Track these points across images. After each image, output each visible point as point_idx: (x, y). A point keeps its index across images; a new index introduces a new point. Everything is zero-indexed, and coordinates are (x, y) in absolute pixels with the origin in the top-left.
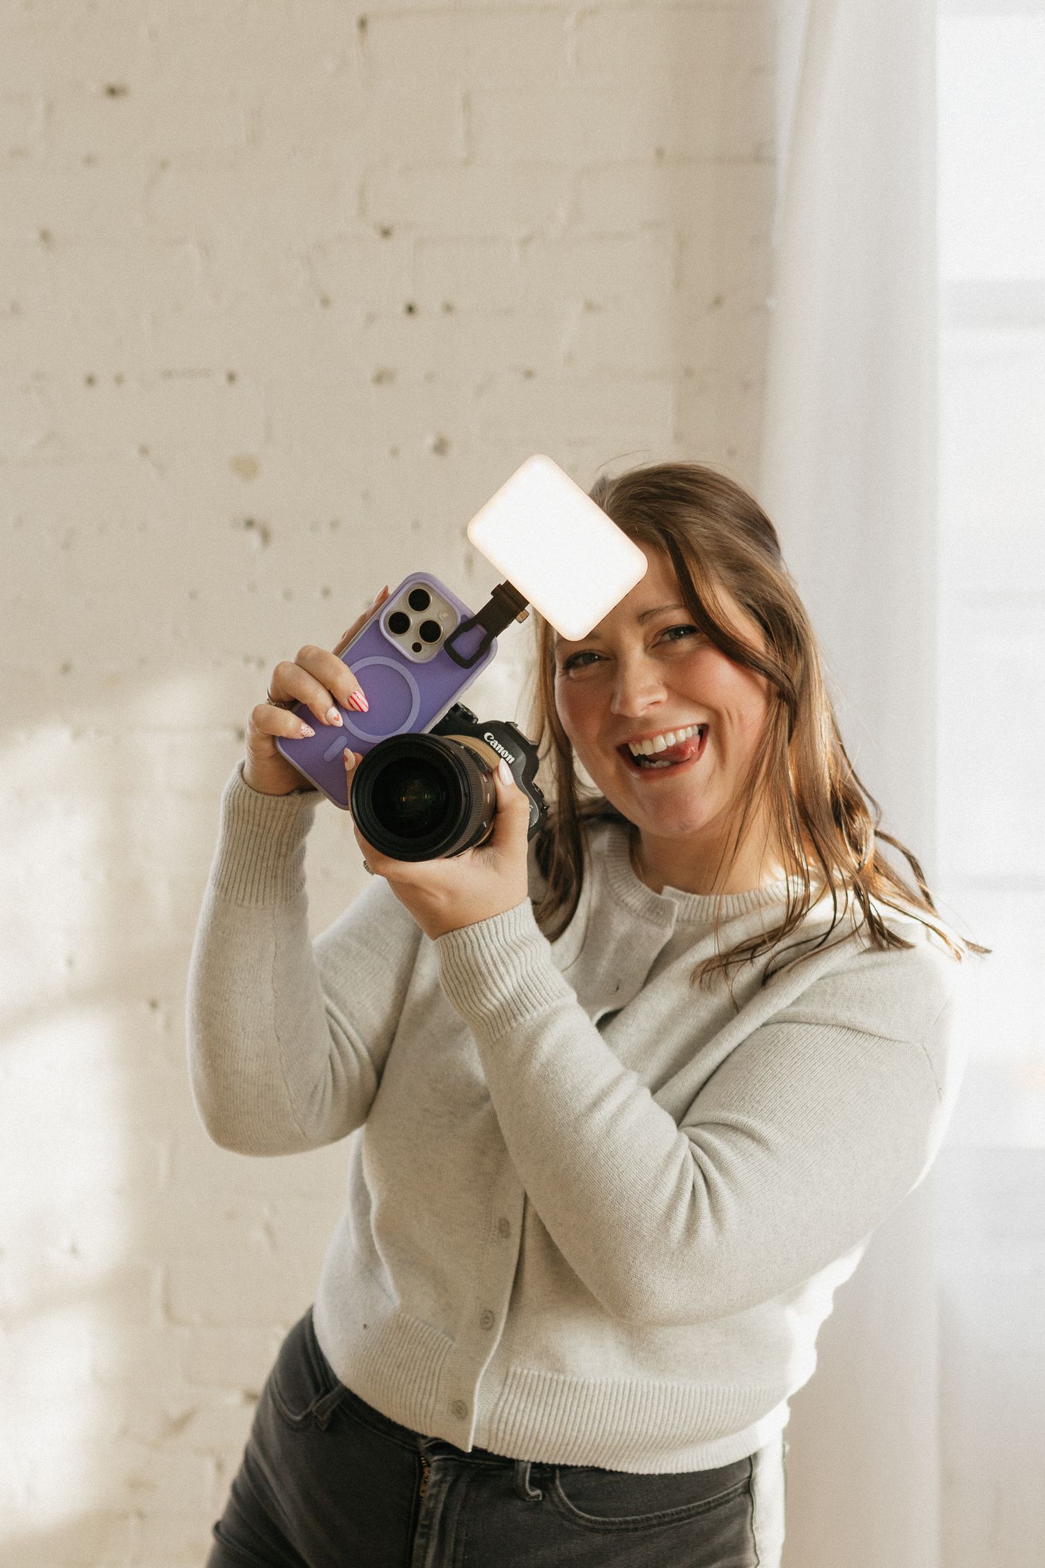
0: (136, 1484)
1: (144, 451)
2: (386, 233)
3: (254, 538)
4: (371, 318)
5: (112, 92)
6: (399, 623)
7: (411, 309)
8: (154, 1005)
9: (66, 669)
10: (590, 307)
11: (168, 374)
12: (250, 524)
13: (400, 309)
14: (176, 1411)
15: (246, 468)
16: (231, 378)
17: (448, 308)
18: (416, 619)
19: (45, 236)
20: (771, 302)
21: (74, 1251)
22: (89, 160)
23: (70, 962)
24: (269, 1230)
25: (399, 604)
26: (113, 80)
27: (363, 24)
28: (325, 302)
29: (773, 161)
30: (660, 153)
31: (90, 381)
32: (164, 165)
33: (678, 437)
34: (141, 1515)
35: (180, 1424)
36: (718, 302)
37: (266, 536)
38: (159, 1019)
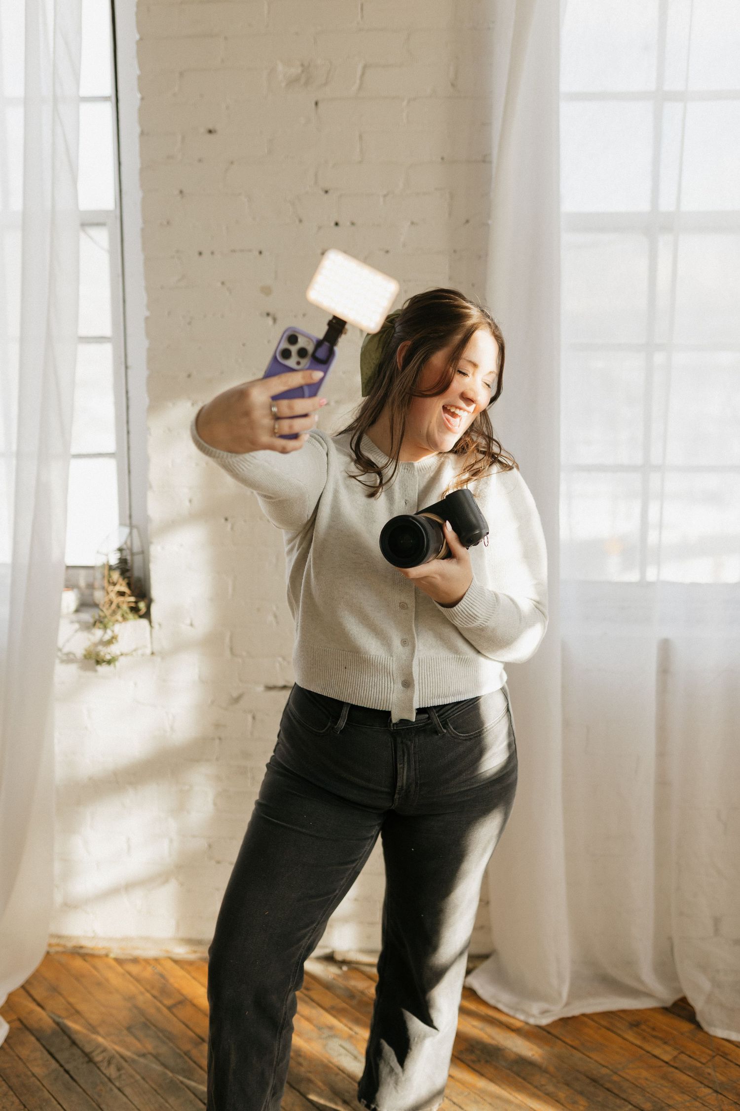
0: (217, 726)
1: (223, 283)
2: (326, 192)
3: (270, 321)
4: (320, 228)
5: (210, 132)
6: (286, 354)
7: (337, 224)
8: (226, 519)
9: (189, 376)
10: (412, 223)
11: (233, 251)
12: (268, 314)
13: (333, 224)
14: (235, 694)
15: (267, 291)
16: (260, 253)
17: (353, 224)
18: (294, 349)
19: (181, 192)
20: (490, 222)
21: (192, 625)
22: (200, 161)
23: (190, 501)
24: (276, 616)
25: (284, 345)
26: (211, 127)
27: (316, 104)
28: (301, 221)
29: (490, 162)
30: (442, 159)
31: (200, 254)
32: (232, 163)
33: (450, 278)
34: (220, 739)
35: (237, 700)
36: (467, 221)
37: (275, 320)
38: (229, 526)
